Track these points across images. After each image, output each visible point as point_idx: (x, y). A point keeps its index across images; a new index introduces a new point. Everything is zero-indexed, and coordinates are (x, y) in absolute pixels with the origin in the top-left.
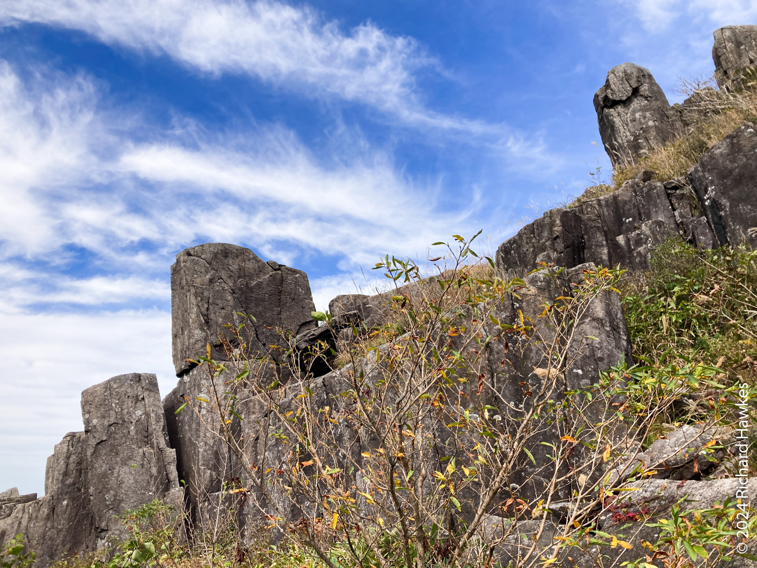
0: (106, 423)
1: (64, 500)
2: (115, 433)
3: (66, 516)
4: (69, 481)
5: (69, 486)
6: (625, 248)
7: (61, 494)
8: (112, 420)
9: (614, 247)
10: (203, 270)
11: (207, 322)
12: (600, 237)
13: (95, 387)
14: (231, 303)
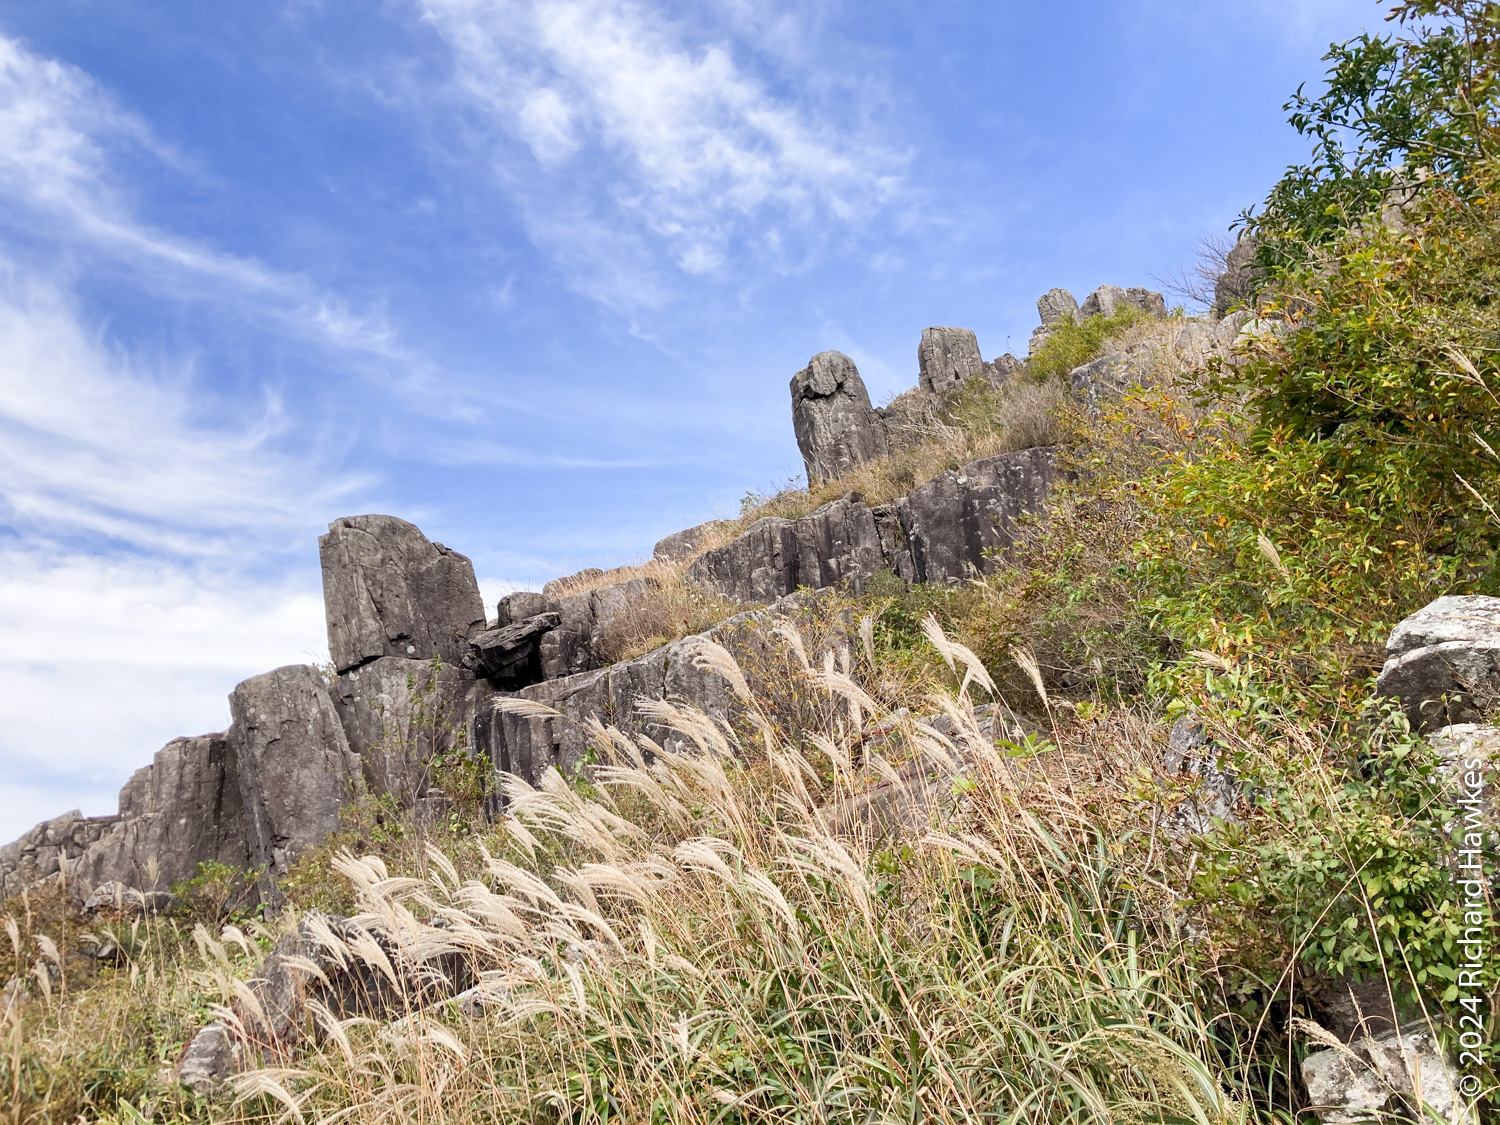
0: (277, 720)
1: (181, 818)
2: (288, 731)
3: (186, 836)
4: (187, 795)
5: (187, 802)
6: (837, 572)
7: (176, 811)
8: (285, 717)
9: (826, 568)
10: (371, 547)
11: (380, 611)
12: (813, 558)
13: (258, 677)
14: (405, 591)
